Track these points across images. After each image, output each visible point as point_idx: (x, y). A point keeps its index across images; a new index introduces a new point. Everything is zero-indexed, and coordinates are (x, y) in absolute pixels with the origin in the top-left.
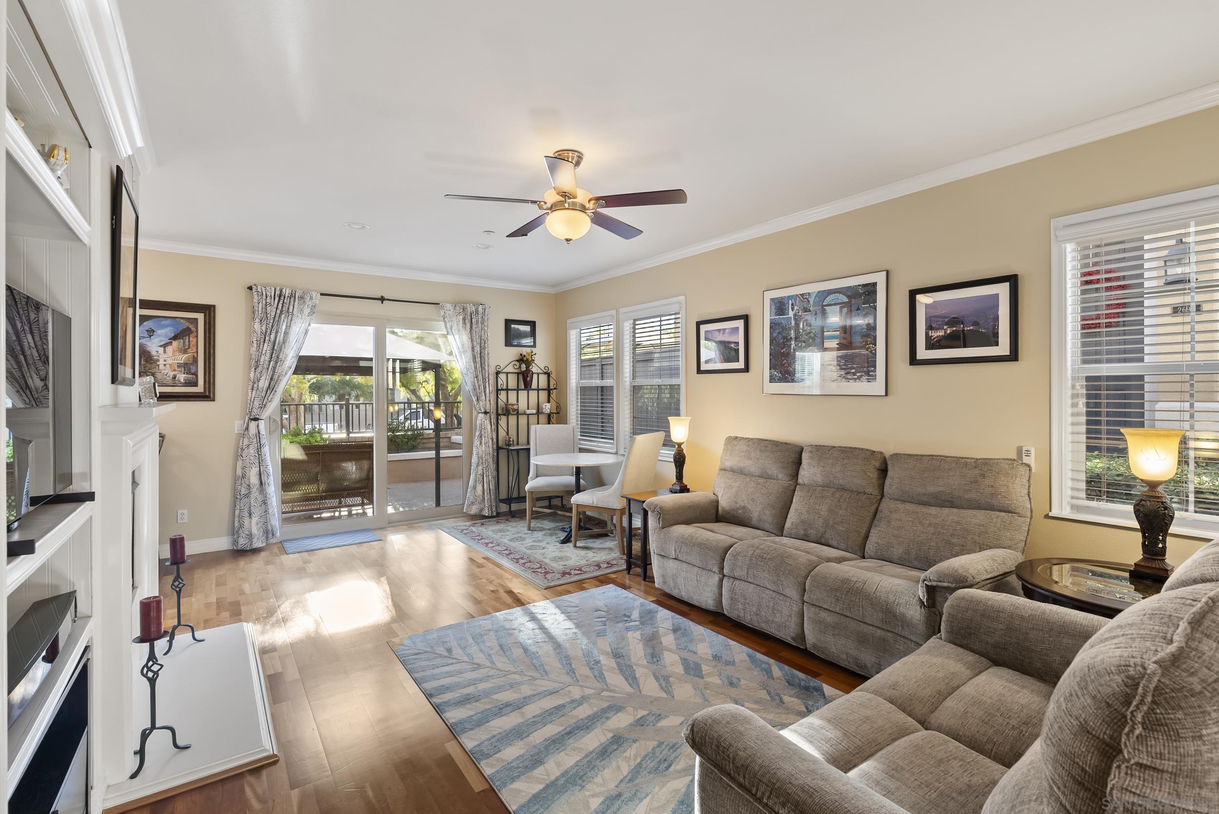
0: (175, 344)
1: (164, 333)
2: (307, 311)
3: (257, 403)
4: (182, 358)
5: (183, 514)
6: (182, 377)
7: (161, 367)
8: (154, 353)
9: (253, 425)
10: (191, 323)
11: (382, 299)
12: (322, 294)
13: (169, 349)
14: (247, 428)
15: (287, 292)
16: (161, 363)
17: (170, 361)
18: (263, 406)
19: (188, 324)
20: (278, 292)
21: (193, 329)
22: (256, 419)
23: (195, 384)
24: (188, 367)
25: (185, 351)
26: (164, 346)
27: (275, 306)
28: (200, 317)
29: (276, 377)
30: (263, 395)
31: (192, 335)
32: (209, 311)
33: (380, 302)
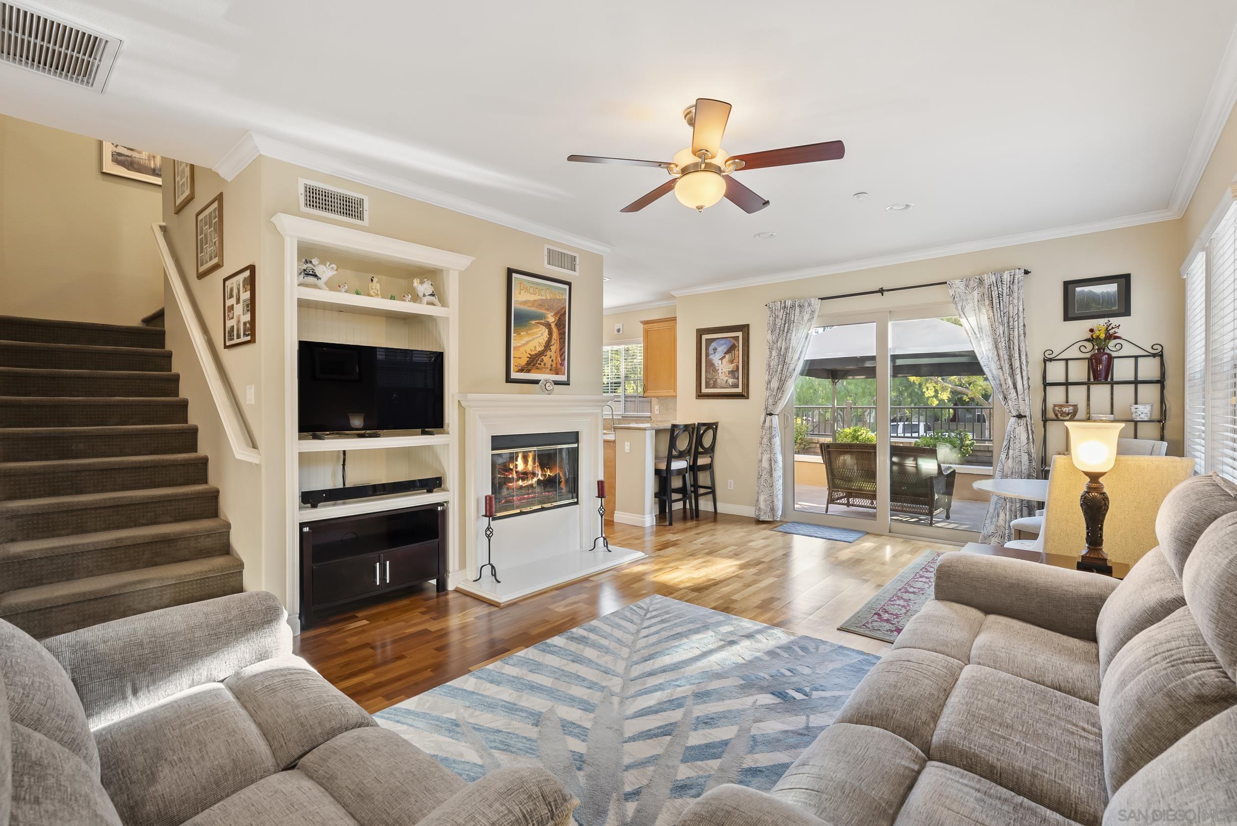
0: (727, 356)
1: (722, 349)
2: (806, 317)
3: (771, 401)
4: (731, 367)
5: (730, 483)
6: (731, 381)
7: (720, 374)
8: (716, 365)
9: (769, 418)
10: (736, 340)
11: (881, 291)
12: (822, 299)
13: (724, 360)
14: (765, 421)
15: (789, 303)
16: (720, 371)
17: (724, 370)
18: (775, 404)
19: (734, 341)
20: (783, 305)
21: (737, 344)
22: (771, 414)
23: (737, 386)
24: (733, 373)
25: (732, 362)
26: (722, 359)
27: (781, 317)
28: (739, 334)
29: (783, 378)
30: (774, 393)
31: (736, 349)
32: (744, 329)
33: (880, 294)
